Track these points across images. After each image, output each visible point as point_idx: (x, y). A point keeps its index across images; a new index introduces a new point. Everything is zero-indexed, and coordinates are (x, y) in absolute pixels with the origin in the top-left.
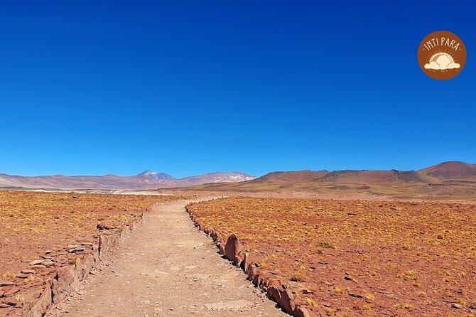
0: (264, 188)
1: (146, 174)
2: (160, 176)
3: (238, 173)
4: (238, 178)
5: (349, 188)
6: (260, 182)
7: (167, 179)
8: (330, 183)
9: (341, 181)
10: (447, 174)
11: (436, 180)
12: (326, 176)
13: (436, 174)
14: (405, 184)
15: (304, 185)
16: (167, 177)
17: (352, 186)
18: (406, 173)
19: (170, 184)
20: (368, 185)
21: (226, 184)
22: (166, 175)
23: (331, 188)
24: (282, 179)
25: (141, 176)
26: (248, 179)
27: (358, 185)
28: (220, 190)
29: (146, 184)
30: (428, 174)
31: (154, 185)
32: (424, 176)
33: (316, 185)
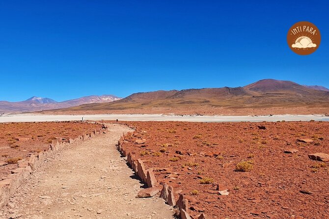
0: (128, 106)
1: (33, 99)
2: (45, 100)
3: (108, 96)
4: (108, 99)
5: (193, 102)
6: (126, 101)
7: (50, 102)
8: (180, 99)
9: (187, 98)
10: (264, 88)
11: (256, 94)
12: (176, 94)
13: (256, 89)
14: (235, 97)
15: (160, 102)
16: (50, 101)
17: (196, 100)
18: (235, 89)
19: (53, 106)
20: (208, 100)
21: (99, 104)
22: (49, 99)
23: (181, 103)
24: (143, 98)
25: (29, 101)
26: (116, 99)
27: (201, 100)
28: (94, 110)
29: (33, 107)
30: (250, 89)
31: (40, 108)
32: (248, 91)
33: (169, 101)
